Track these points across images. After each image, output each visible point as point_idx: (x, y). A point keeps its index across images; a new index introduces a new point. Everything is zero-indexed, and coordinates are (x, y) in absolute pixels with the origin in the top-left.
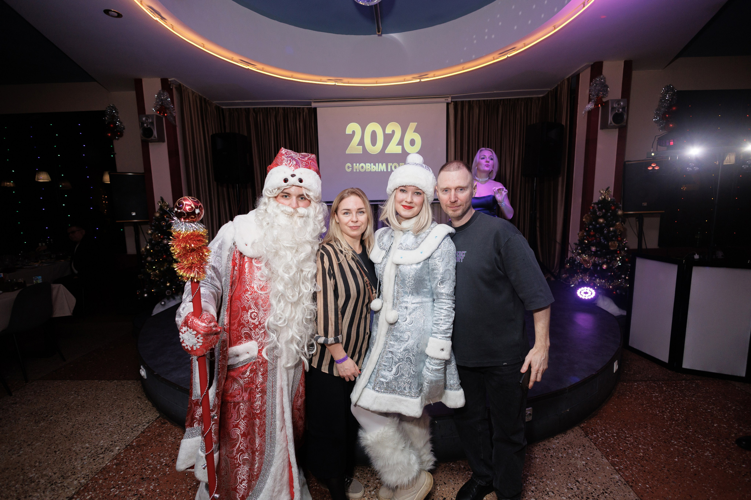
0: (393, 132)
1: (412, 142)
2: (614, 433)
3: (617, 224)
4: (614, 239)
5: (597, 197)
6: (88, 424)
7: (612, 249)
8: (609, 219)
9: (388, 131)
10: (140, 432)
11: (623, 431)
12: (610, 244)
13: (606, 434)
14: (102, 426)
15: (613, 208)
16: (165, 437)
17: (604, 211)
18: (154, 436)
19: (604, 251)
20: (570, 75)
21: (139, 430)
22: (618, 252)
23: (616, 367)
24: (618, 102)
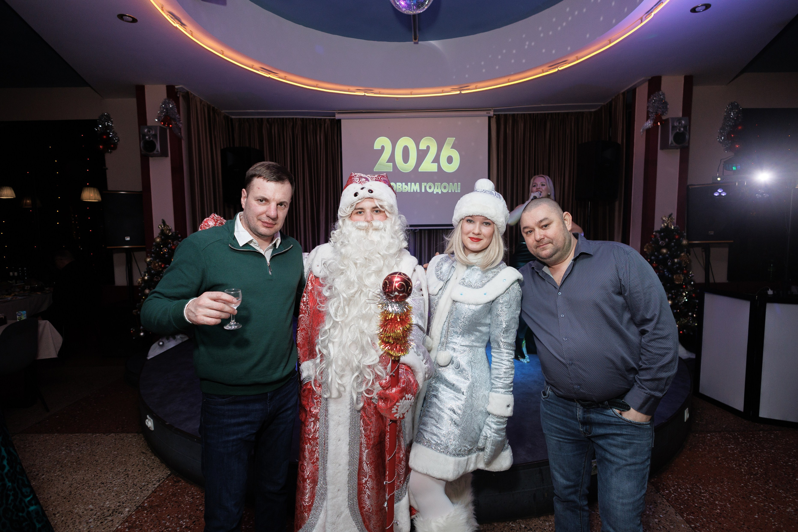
0: (428, 147)
1: (450, 160)
2: (688, 488)
3: (682, 254)
4: (679, 271)
5: (658, 225)
6: (88, 483)
7: (677, 283)
8: (673, 249)
9: (423, 146)
10: (150, 492)
11: (698, 486)
12: (674, 277)
13: (679, 490)
14: (105, 485)
15: (677, 237)
16: (181, 497)
17: (667, 240)
18: (168, 496)
19: (669, 285)
20: (626, 89)
21: (150, 489)
22: (684, 286)
23: (687, 416)
24: (679, 120)
